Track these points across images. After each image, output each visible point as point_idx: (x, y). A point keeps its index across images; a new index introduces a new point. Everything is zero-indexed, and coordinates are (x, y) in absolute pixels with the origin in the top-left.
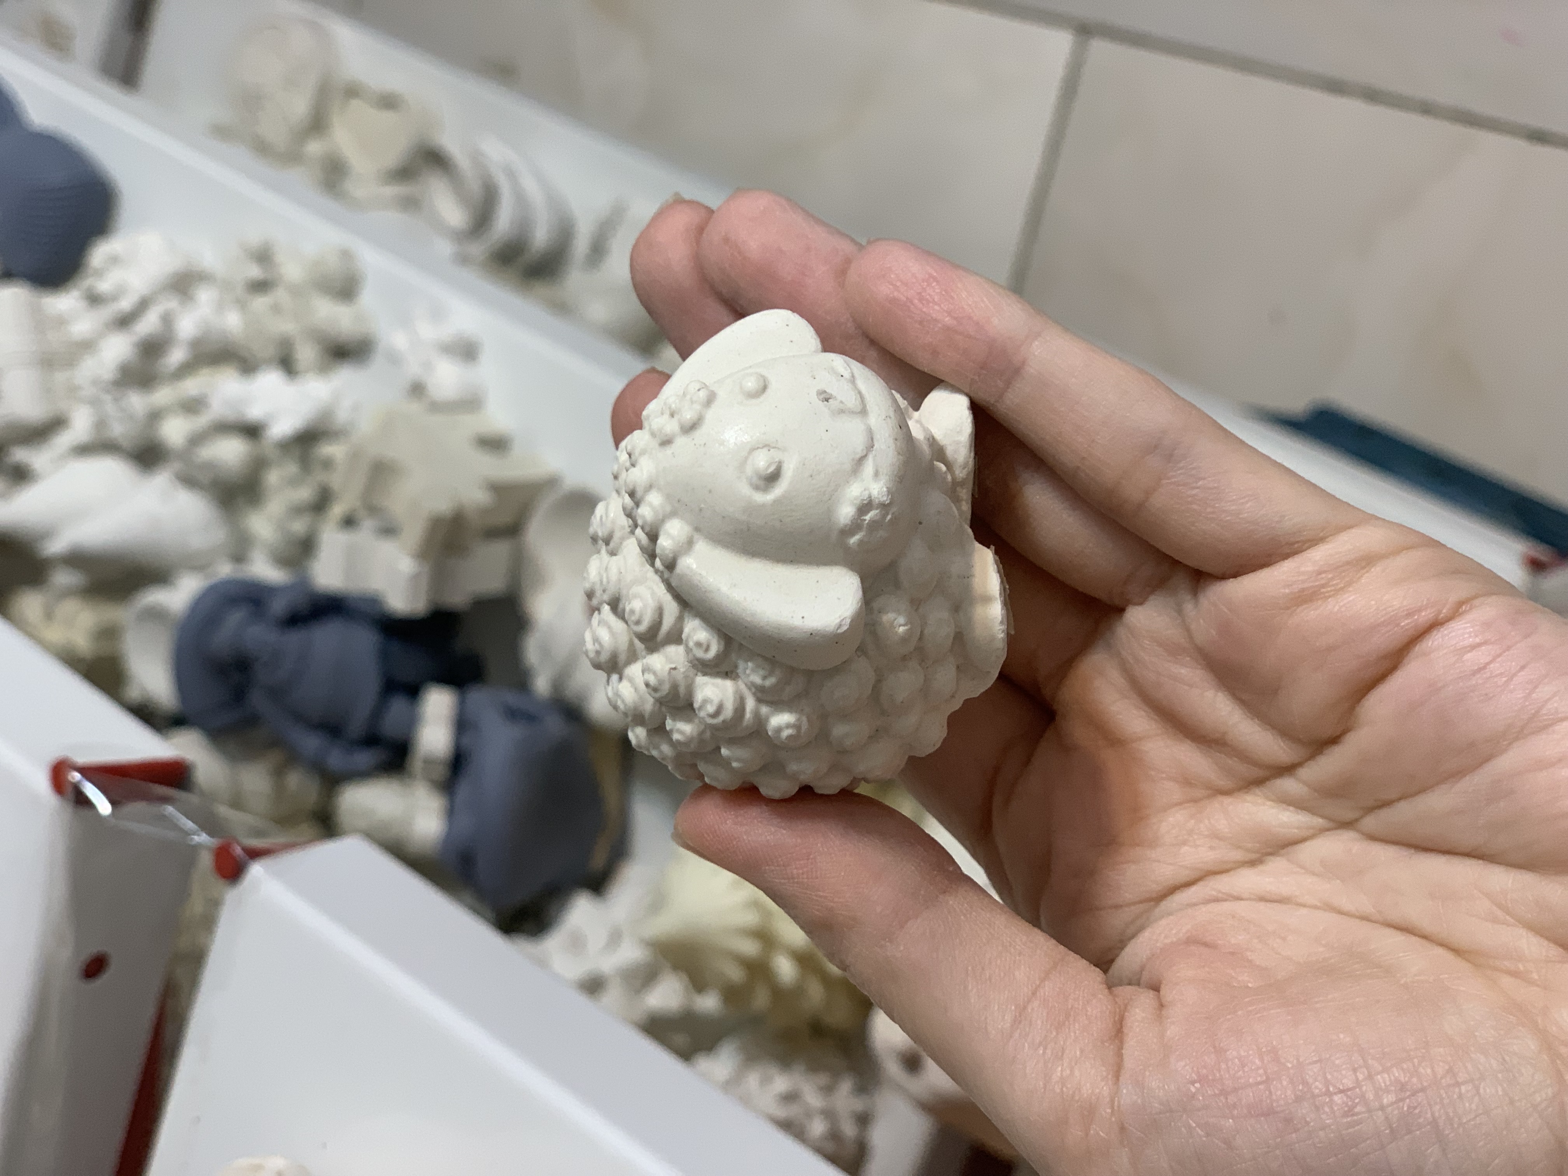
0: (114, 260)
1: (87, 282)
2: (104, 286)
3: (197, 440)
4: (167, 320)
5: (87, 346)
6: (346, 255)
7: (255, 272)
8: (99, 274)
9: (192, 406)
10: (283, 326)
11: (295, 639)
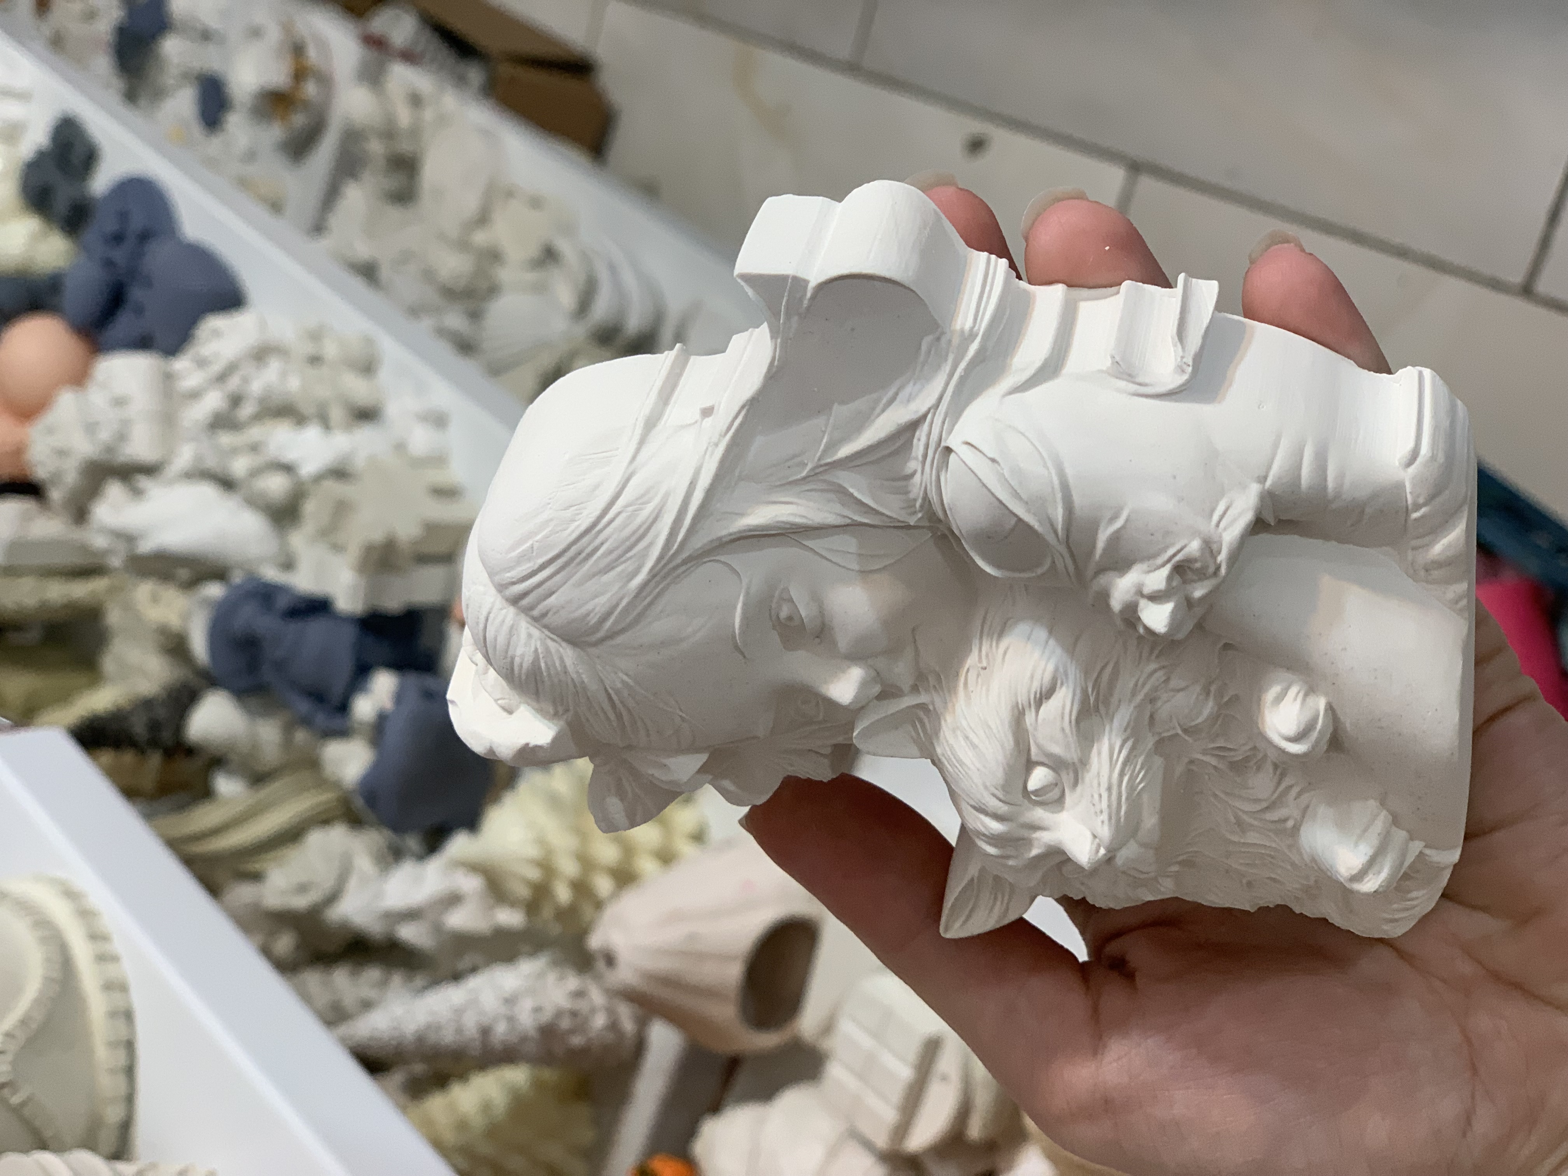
0: (217, 334)
1: (196, 349)
2: (207, 352)
3: (256, 473)
4: (246, 380)
5: (195, 395)
6: (369, 342)
7: (309, 349)
8: (203, 343)
9: (254, 448)
10: (323, 392)
11: (293, 627)
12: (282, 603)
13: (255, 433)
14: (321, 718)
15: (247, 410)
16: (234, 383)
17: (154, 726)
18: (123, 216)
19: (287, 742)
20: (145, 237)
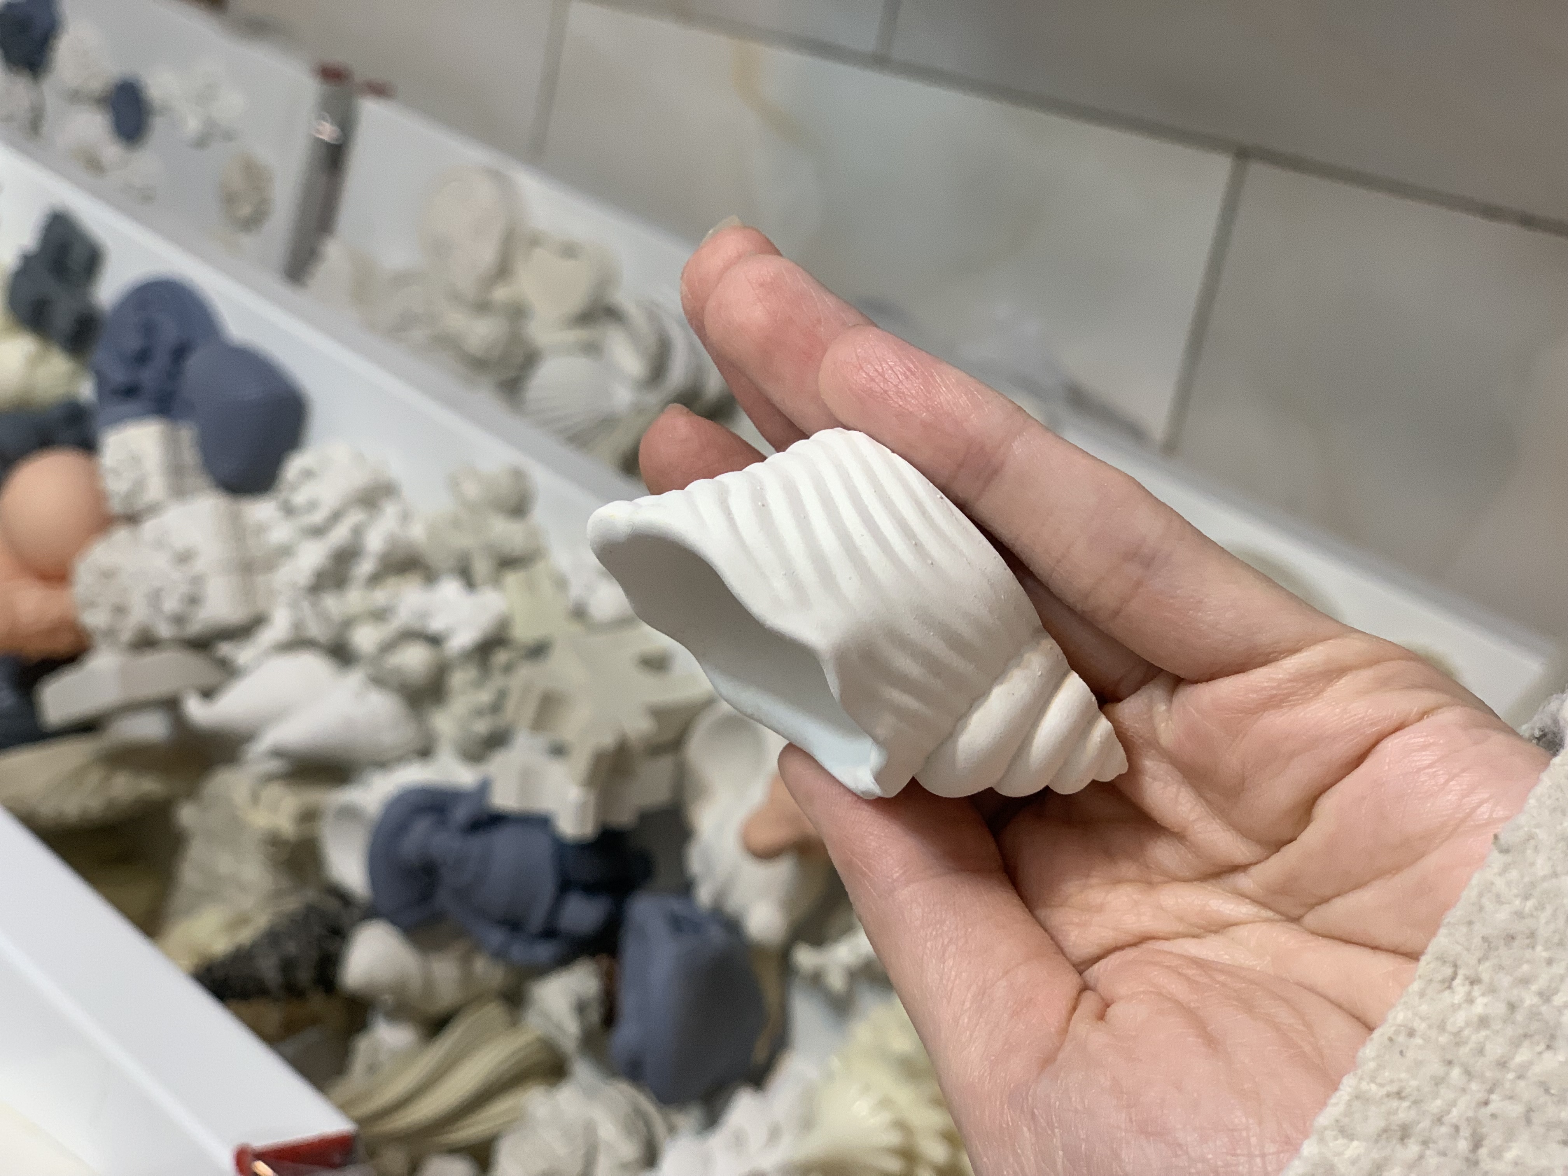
0: (308, 474)
1: (283, 495)
2: (299, 498)
3: (385, 646)
4: (358, 532)
5: (286, 552)
6: (518, 475)
8: (294, 488)
9: (380, 615)
10: (463, 541)
11: (476, 844)
12: (461, 814)
13: (380, 596)
14: (518, 952)
15: (365, 567)
16: (340, 534)
17: (287, 966)
18: (148, 329)
19: (467, 977)
20: (180, 353)
